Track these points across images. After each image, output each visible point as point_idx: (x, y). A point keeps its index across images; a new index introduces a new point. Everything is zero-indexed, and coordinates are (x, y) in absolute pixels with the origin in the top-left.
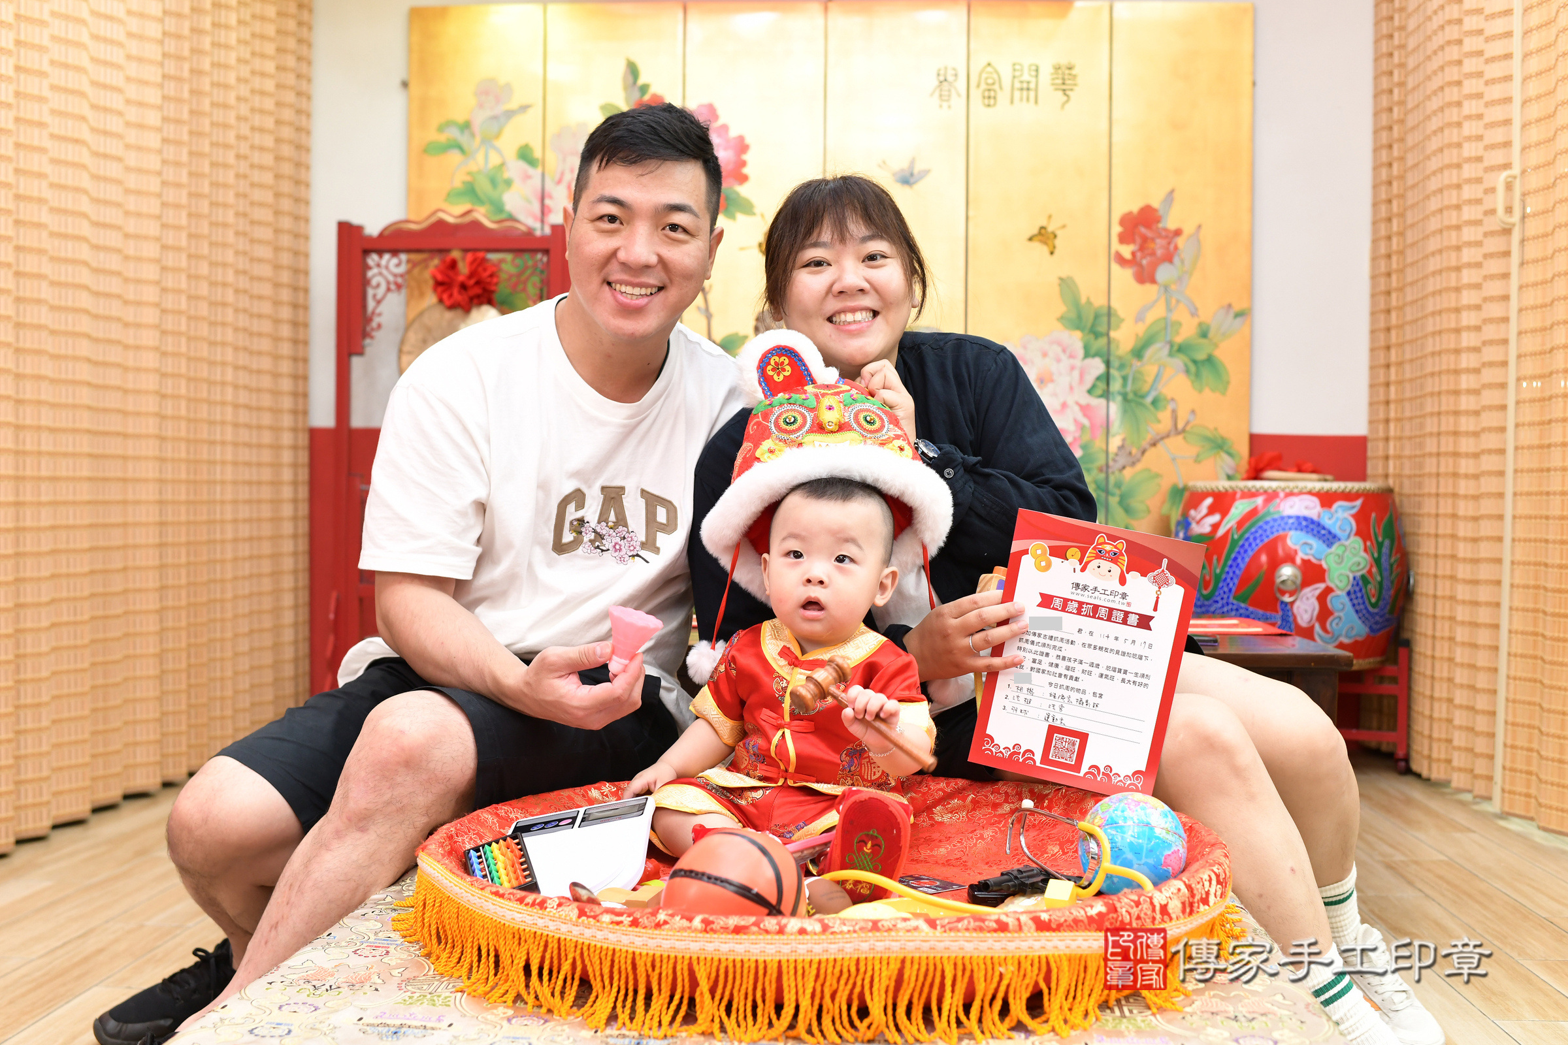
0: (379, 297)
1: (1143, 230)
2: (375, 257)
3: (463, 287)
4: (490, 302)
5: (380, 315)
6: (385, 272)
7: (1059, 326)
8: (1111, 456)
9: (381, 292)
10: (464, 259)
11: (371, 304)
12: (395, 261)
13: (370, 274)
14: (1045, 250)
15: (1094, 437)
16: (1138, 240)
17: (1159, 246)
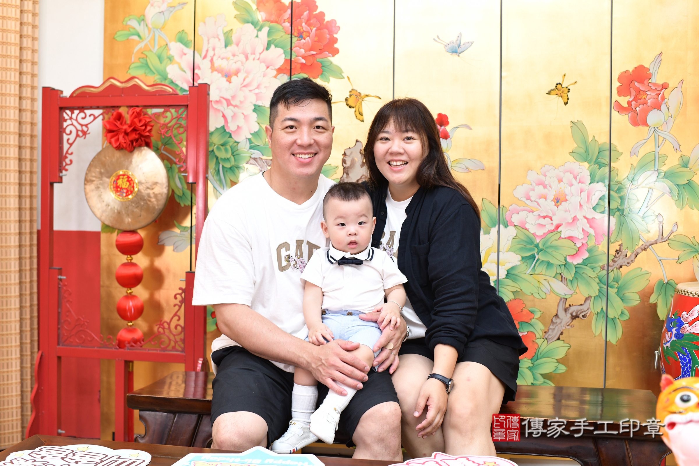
0: (71, 141)
1: (636, 84)
2: (68, 112)
3: (126, 134)
4: (148, 145)
5: (72, 154)
6: (75, 123)
7: (571, 159)
8: (611, 257)
9: (72, 137)
10: (128, 113)
11: (66, 146)
12: (82, 115)
13: (65, 124)
14: (561, 101)
15: (598, 242)
16: (633, 93)
17: (650, 97)
